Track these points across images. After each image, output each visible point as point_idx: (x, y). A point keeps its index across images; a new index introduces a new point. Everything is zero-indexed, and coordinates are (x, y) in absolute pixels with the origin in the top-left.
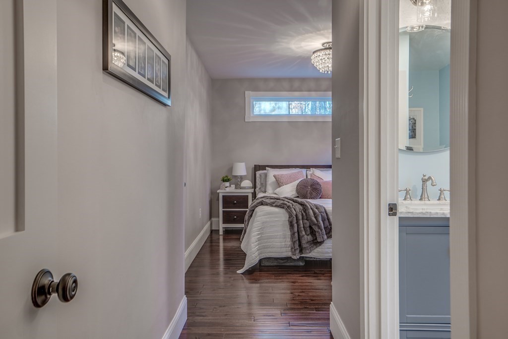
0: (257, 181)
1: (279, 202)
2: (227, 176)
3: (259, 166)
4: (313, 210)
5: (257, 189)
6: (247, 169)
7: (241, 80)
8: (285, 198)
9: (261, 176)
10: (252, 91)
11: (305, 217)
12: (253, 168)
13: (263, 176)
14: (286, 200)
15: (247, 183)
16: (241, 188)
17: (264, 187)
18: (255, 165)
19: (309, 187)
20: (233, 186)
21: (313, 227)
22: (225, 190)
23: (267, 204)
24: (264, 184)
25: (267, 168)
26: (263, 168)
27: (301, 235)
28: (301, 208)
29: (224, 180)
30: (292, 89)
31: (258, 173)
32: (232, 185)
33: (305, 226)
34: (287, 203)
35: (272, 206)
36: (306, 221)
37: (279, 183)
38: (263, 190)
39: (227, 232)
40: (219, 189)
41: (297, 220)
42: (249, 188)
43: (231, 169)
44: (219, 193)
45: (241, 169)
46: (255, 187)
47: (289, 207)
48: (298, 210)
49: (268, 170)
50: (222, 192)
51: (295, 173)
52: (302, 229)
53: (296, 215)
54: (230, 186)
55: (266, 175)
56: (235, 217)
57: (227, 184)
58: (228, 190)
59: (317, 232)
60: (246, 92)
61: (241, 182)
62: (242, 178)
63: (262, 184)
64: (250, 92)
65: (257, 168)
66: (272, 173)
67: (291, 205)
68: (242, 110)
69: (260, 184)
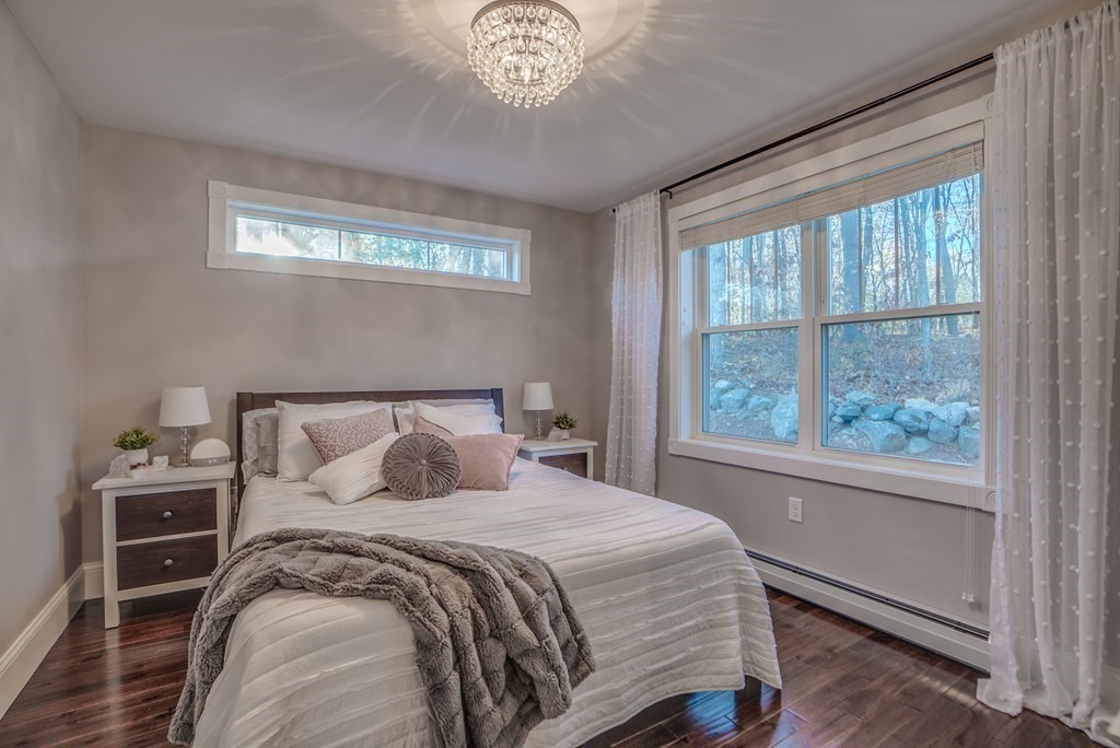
0: (246, 437)
1: (359, 572)
2: (137, 432)
3: (253, 394)
4: (513, 589)
5: (247, 463)
6: (213, 406)
7: (195, 146)
8: (382, 540)
9: (258, 425)
10: (231, 183)
11: (486, 628)
12: (232, 402)
13: (266, 426)
14: (393, 553)
15: (213, 448)
16: (190, 464)
17: (269, 458)
18: (238, 394)
19: (424, 462)
20: (161, 461)
21: (525, 664)
22: (127, 476)
23: (301, 586)
24: (270, 451)
25: (277, 401)
26: (268, 400)
27: (478, 712)
28: (466, 587)
29: (125, 444)
30: (348, 197)
31: (249, 418)
32: (156, 459)
33: (491, 667)
34: (400, 572)
35: (330, 593)
36: (490, 643)
37: (320, 450)
38: (267, 466)
39: (138, 614)
40: (104, 473)
41: (456, 649)
42: (222, 461)
43: (155, 409)
44: (100, 491)
45: (191, 407)
46: (239, 456)
47: (412, 596)
48: (454, 602)
49: (281, 409)
50: (110, 487)
51: (369, 415)
52: (482, 682)
53: (453, 631)
54: (150, 462)
55: (275, 423)
56: (169, 562)
57: (141, 455)
58: (139, 476)
59: (543, 683)
60: (212, 183)
61: (191, 443)
62: (194, 434)
63: (261, 449)
64: (226, 185)
65: (245, 402)
66: (296, 418)
67: (422, 582)
68: (199, 232)
69: (255, 447)
